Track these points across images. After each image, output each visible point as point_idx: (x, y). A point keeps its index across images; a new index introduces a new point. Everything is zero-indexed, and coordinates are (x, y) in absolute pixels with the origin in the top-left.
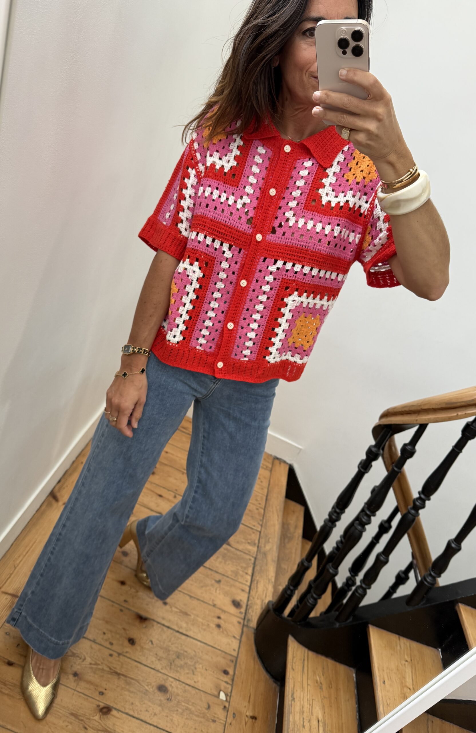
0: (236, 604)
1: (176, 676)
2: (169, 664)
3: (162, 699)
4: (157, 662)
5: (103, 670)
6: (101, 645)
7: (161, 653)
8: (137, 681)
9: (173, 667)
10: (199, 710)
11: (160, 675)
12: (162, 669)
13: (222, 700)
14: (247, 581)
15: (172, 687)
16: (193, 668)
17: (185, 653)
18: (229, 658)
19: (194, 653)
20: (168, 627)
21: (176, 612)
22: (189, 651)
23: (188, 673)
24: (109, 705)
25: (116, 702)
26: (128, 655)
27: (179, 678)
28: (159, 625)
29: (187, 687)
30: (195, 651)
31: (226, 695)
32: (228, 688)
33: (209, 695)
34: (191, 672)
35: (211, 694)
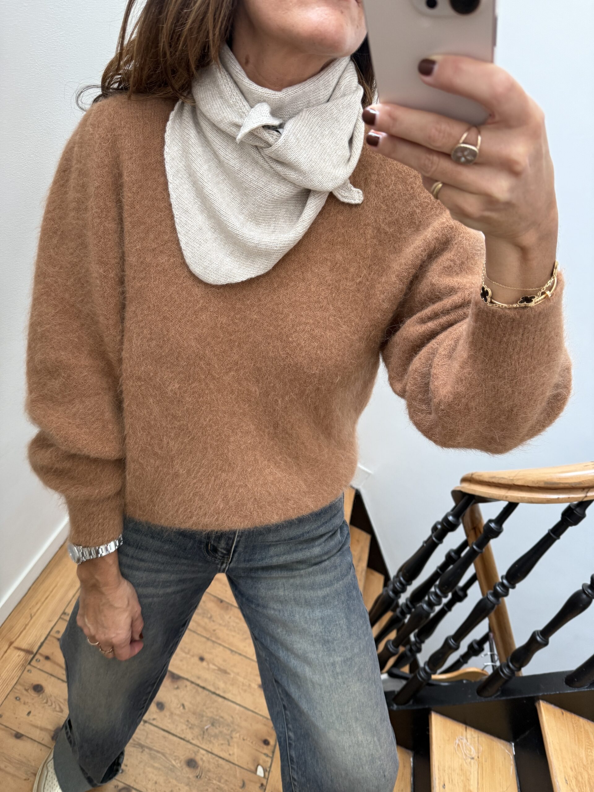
1: (208, 747)
2: (202, 733)
3: (191, 776)
4: (188, 731)
7: (193, 720)
8: (163, 754)
9: (206, 737)
10: (232, 789)
11: (190, 746)
12: (193, 739)
13: (259, 776)
15: (203, 761)
16: (228, 737)
17: (221, 720)
19: (231, 719)
20: (204, 688)
21: (214, 670)
22: (226, 716)
23: (222, 744)
24: (129, 786)
25: (137, 781)
26: (154, 722)
27: (211, 749)
28: (193, 685)
29: (221, 761)
30: (232, 717)
31: (265, 770)
32: (268, 761)
33: (244, 771)
34: (227, 742)
35: (246, 769)
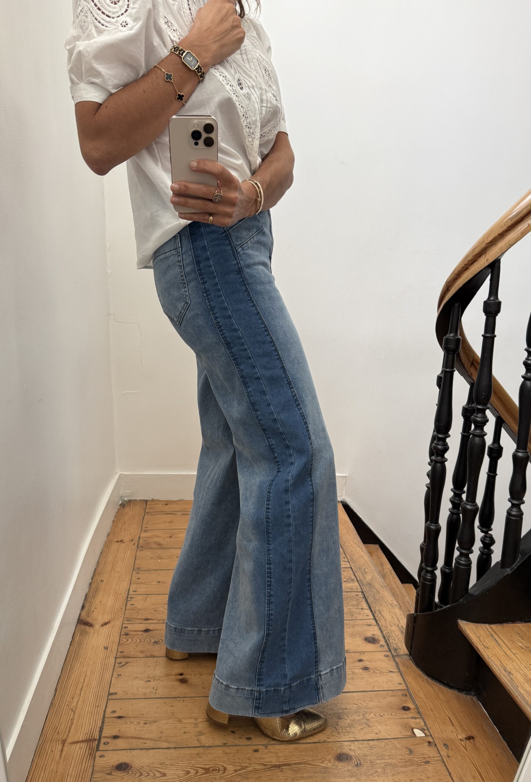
0: (372, 640)
1: (350, 738)
2: (333, 729)
3: (350, 768)
5: (255, 770)
6: (236, 745)
8: (306, 763)
9: (339, 731)
10: (401, 759)
11: (330, 745)
12: (328, 738)
13: (421, 737)
14: (367, 616)
15: (353, 751)
16: (363, 721)
17: (346, 711)
18: (400, 693)
23: (362, 729)
27: (355, 738)
29: (371, 742)
30: (354, 704)
31: (423, 730)
32: (419, 722)
33: (402, 739)
34: (366, 726)
35: (404, 738)
